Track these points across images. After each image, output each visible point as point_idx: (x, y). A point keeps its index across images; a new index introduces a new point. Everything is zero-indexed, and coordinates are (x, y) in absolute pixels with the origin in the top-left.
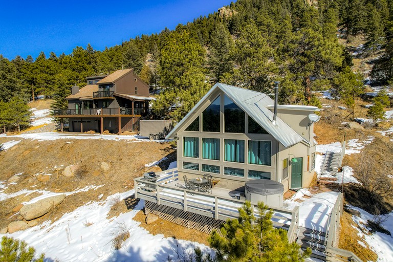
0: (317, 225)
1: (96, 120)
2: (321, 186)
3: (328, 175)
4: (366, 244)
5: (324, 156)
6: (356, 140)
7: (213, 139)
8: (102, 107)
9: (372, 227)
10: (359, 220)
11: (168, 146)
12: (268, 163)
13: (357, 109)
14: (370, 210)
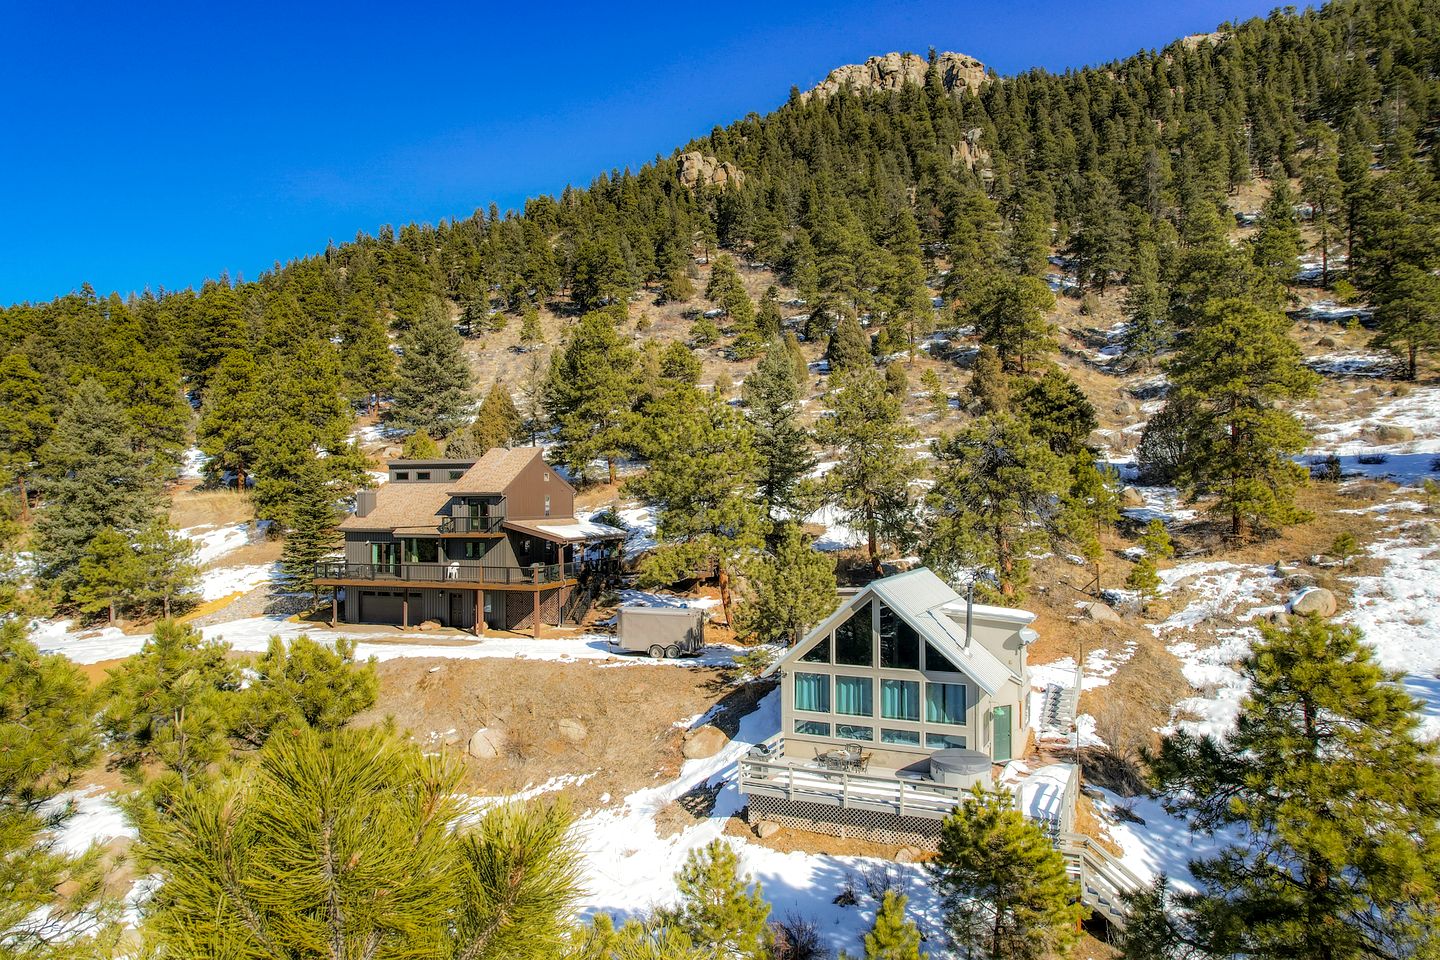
0: (1046, 811)
1: (442, 592)
2: (1044, 754)
3: (1054, 733)
4: (1110, 837)
5: (1043, 695)
6: (1103, 652)
7: (858, 679)
8: (463, 556)
9: (1121, 815)
10: (1103, 805)
11: (712, 676)
12: (960, 719)
13: (1105, 561)
14: (1117, 790)
